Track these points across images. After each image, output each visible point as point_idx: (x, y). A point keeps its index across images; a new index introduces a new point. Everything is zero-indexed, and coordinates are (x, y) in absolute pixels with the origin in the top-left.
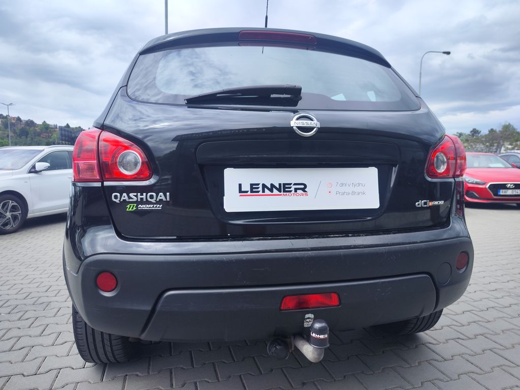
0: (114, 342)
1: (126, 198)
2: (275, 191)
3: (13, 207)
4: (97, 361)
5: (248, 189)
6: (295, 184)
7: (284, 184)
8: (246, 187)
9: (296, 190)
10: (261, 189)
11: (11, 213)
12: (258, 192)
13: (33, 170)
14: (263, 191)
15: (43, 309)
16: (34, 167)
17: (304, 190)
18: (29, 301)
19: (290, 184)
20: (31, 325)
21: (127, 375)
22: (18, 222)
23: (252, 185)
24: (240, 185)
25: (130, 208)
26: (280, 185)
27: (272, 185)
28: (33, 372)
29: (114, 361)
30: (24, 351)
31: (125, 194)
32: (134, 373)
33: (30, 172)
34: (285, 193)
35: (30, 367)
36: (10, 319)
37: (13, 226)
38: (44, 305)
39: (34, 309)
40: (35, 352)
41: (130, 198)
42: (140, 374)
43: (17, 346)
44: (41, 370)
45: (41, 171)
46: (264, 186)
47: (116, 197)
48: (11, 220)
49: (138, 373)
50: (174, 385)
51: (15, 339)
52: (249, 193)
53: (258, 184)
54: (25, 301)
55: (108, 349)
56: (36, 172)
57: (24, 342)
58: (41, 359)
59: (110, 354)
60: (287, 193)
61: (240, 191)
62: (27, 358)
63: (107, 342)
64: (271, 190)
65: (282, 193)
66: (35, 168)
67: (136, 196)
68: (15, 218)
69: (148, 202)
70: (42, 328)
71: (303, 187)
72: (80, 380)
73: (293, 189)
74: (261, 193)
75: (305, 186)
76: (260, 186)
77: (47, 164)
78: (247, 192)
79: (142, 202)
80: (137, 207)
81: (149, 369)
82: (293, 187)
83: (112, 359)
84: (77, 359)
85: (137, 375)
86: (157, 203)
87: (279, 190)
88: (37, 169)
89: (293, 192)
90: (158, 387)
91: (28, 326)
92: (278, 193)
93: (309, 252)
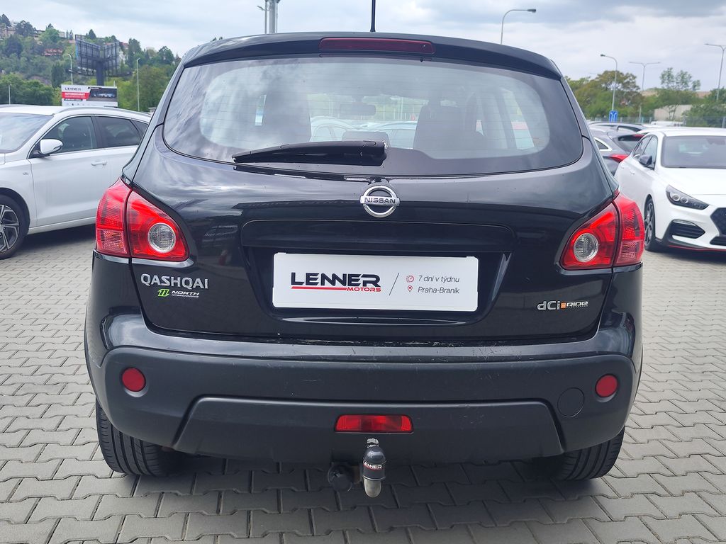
0: (146, 450)
1: (158, 281)
2: (338, 284)
3: (7, 216)
4: (127, 470)
5: (304, 280)
6: (364, 276)
7: (350, 276)
8: (301, 278)
9: (365, 283)
10: (319, 280)
11: (4, 226)
12: (316, 284)
13: (36, 153)
14: (323, 283)
15: (57, 393)
16: (37, 147)
17: (375, 283)
18: (39, 379)
19: (358, 276)
20: (43, 414)
21: (163, 493)
22: (14, 241)
23: (308, 275)
24: (293, 275)
25: (163, 293)
26: (344, 276)
27: (335, 277)
28: (49, 476)
29: (148, 473)
30: (37, 449)
31: (156, 277)
32: (172, 491)
33: (32, 156)
34: (350, 287)
35: (45, 470)
36: (16, 403)
37: (7, 247)
38: (59, 387)
39: (46, 391)
40: (50, 452)
41: (162, 281)
42: (179, 493)
43: (27, 442)
44: (58, 475)
45: (48, 155)
46: (324, 277)
47: (146, 279)
48: (5, 238)
49: (177, 492)
50: (221, 510)
51: (24, 433)
52: (304, 285)
53: (317, 274)
54: (32, 379)
55: (139, 457)
56: (41, 156)
57: (35, 437)
58: (58, 462)
59: (141, 464)
60: (354, 287)
61: (293, 282)
62: (41, 458)
63: (138, 450)
64: (333, 282)
65: (347, 287)
66: (39, 149)
67: (169, 280)
68: (10, 233)
69: (182, 289)
70: (58, 420)
71: (374, 279)
72: (106, 492)
73: (361, 282)
74: (319, 285)
75: (378, 279)
76: (319, 277)
77: (59, 143)
78: (301, 283)
79: (175, 287)
80: (170, 292)
81: (192, 488)
82: (361, 280)
83: (145, 471)
84: (103, 468)
85: (177, 494)
86: (193, 290)
87: (343, 283)
88: (43, 150)
89: (361, 286)
90: (201, 511)
91: (39, 415)
92: (342, 286)
93: (374, 364)
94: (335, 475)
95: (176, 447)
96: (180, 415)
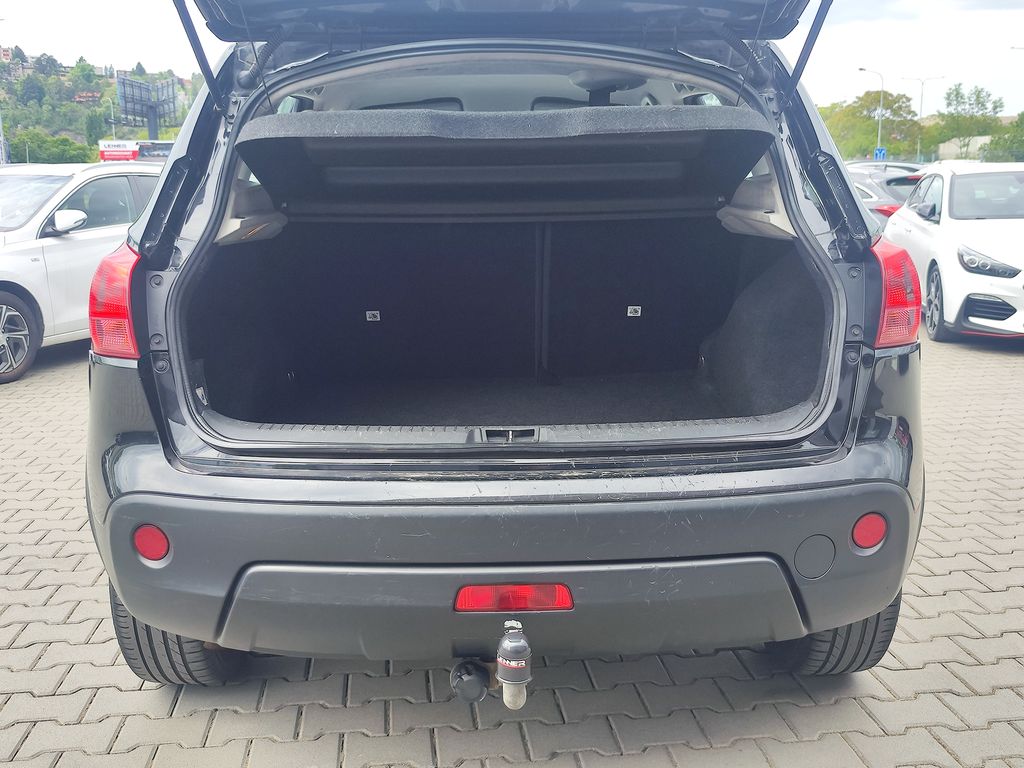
0: (186, 647)
3: (11, 320)
4: (160, 678)
11: (7, 335)
13: (49, 230)
15: (71, 568)
16: (51, 221)
18: (46, 550)
20: (48, 600)
21: (216, 710)
22: (22, 356)
28: (50, 690)
29: (193, 682)
30: (35, 650)
32: (231, 708)
33: (44, 235)
35: (44, 681)
36: (9, 586)
37: (11, 365)
38: (74, 561)
39: (54, 567)
40: (55, 654)
42: (241, 711)
43: (22, 641)
44: (64, 688)
45: (67, 232)
48: (9, 353)
49: (238, 709)
50: (301, 734)
51: (19, 627)
54: (37, 550)
55: (177, 658)
56: (57, 234)
57: (34, 633)
58: (63, 669)
59: (181, 669)
62: (41, 664)
63: (174, 647)
66: (54, 225)
68: (16, 346)
70: (68, 607)
72: (131, 711)
77: (80, 215)
81: (259, 702)
83: (187, 678)
84: (126, 676)
85: (236, 712)
88: (60, 225)
90: (270, 736)
91: (42, 602)
93: (511, 507)
94: (460, 677)
95: (221, 642)
96: (222, 593)
